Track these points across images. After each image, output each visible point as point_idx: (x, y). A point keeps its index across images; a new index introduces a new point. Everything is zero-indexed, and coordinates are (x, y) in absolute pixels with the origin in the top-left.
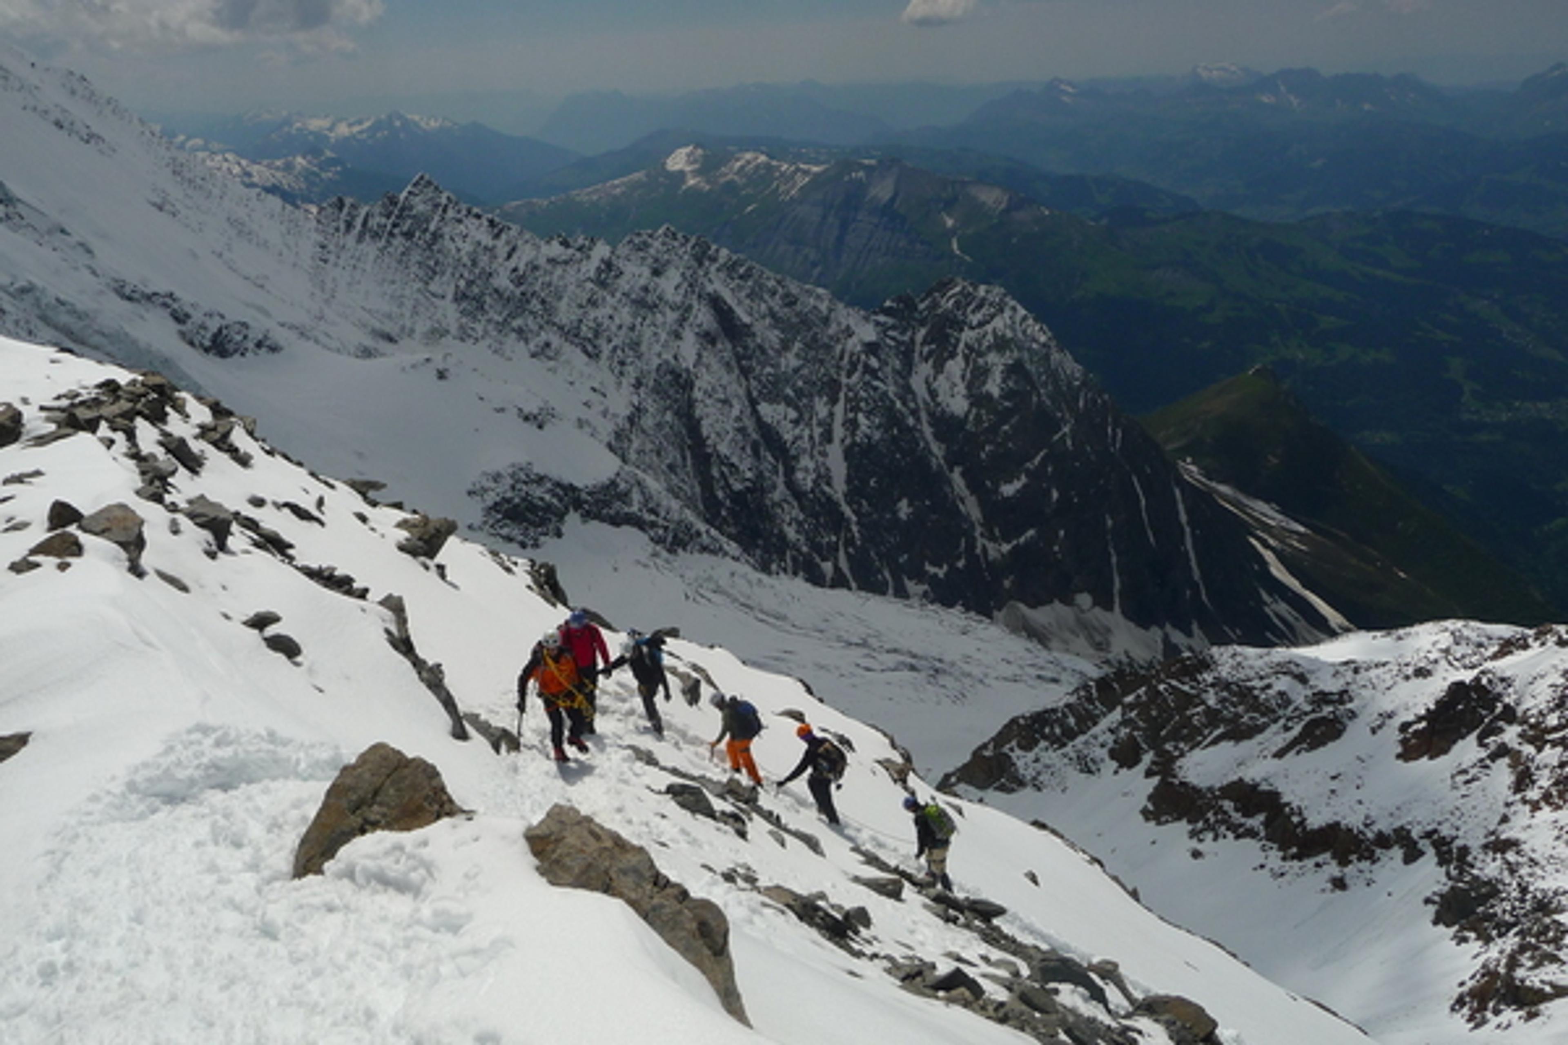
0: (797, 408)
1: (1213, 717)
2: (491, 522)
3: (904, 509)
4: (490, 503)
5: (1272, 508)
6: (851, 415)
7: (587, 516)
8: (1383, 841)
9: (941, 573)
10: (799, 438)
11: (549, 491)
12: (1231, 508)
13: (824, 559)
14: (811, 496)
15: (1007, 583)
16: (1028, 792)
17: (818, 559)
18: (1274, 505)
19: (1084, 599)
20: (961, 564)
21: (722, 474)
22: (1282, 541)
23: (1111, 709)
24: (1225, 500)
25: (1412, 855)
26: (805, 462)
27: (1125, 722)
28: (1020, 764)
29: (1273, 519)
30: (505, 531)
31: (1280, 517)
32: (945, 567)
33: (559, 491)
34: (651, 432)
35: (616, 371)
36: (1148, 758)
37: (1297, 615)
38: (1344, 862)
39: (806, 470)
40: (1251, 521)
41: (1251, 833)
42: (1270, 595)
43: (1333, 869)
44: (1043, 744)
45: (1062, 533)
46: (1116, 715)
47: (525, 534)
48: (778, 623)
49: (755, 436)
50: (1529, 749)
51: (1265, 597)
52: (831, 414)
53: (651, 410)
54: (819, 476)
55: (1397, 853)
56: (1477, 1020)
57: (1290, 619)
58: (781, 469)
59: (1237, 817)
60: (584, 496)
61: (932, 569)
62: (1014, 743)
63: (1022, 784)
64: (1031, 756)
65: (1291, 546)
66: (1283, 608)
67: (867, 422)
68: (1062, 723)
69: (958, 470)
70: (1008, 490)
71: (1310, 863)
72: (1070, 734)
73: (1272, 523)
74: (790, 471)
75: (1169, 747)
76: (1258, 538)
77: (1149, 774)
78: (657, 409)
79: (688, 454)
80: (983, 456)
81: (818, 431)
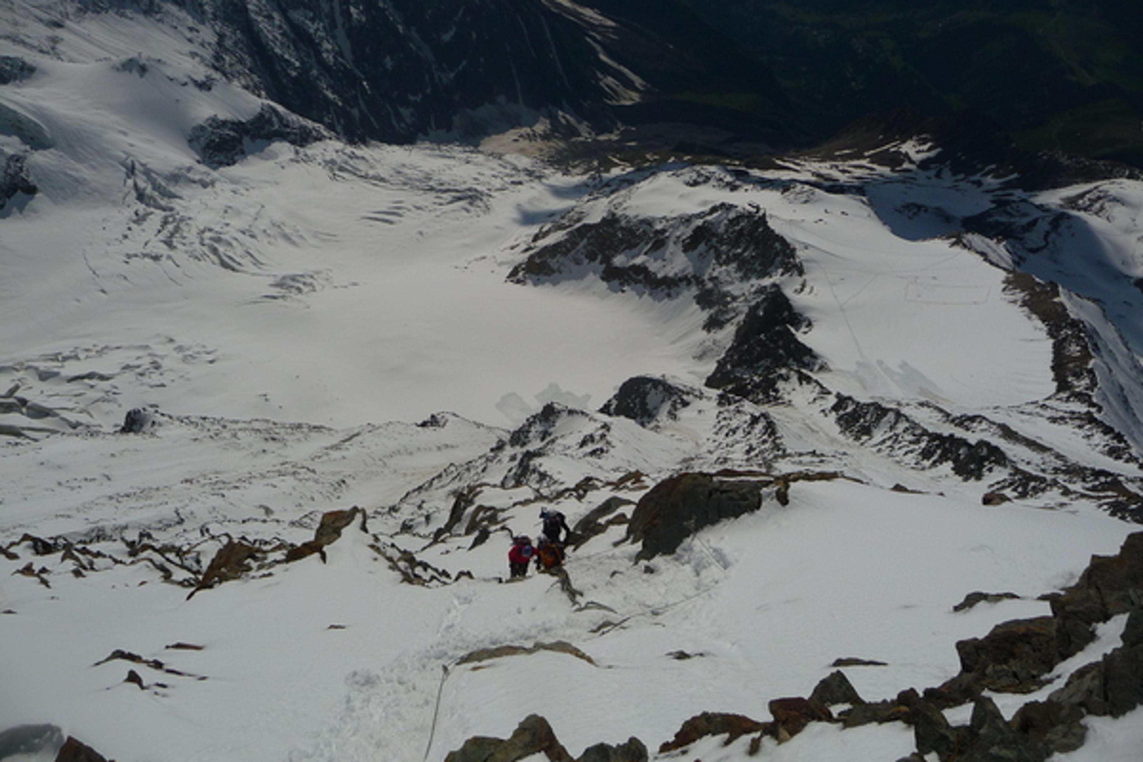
0: (311, 10)
1: (621, 241)
2: (208, 155)
3: (389, 62)
4: (204, 145)
5: (596, 13)
6: (345, 7)
7: (253, 137)
8: (681, 280)
9: (418, 98)
10: (317, 30)
11: (230, 129)
12: (572, 18)
13: (352, 107)
14: (335, 68)
15: (457, 98)
16: (557, 274)
17: (348, 109)
18: (596, 10)
19: (502, 99)
20: (428, 91)
21: (282, 68)
22: (604, 36)
23: (582, 239)
24: (569, 14)
25: (689, 283)
26: (327, 46)
27: (589, 244)
28: (551, 264)
29: (596, 19)
30: (216, 159)
31: (600, 18)
32: (420, 96)
33: (235, 127)
34: (232, 49)
35: (199, 11)
36: (599, 257)
37: (617, 83)
38: (669, 288)
39: (327, 51)
40: (585, 26)
41: (640, 281)
42: (602, 73)
43: (666, 291)
44: (559, 255)
45: (482, 60)
46: (585, 241)
47: (226, 157)
48: (382, 184)
49: (292, 35)
50: (719, 245)
51: (600, 76)
52: (332, 8)
53: (228, 34)
54: (336, 53)
55: (684, 283)
56: (709, 331)
57: (614, 86)
58: (312, 52)
59: (634, 276)
60: (249, 127)
61: (412, 98)
62: (548, 256)
63: (553, 271)
64: (555, 260)
65: (609, 38)
66: (610, 80)
67: (356, 11)
68: (565, 246)
69: (413, 28)
70: (447, 37)
71: (660, 289)
72: (569, 251)
73: (597, 23)
74: (318, 53)
75: (607, 252)
76: (591, 37)
77: (601, 263)
78: (231, 32)
79: (257, 57)
80: (427, 17)
81: (327, 21)
